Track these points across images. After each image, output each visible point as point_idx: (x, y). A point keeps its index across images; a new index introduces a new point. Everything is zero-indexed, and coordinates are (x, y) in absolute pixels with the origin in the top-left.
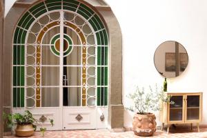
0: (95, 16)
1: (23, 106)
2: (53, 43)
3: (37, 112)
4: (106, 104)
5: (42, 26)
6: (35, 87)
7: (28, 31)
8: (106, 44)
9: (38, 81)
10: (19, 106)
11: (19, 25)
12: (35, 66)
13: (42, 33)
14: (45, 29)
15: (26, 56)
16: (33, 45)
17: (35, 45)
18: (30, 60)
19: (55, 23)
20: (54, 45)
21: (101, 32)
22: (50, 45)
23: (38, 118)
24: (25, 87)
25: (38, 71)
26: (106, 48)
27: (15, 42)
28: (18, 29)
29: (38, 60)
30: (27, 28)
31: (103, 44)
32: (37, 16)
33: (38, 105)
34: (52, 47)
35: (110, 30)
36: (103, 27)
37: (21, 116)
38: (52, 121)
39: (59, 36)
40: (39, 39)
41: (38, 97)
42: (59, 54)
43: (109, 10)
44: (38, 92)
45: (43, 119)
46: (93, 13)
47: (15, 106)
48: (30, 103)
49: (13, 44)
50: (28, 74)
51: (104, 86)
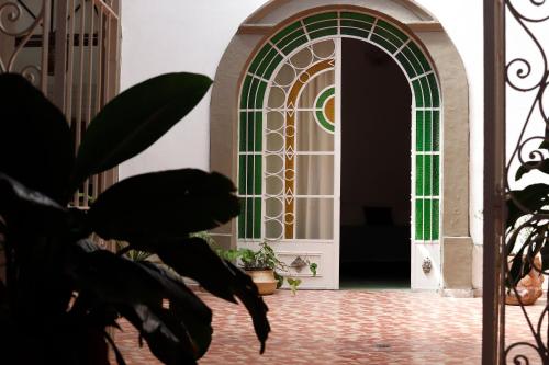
0: (411, 44)
1: (258, 235)
2: (319, 105)
3: (285, 249)
4: (435, 237)
5: (299, 71)
6: (282, 197)
7: (270, 83)
8: (436, 104)
9: (289, 184)
10: (250, 236)
11: (252, 70)
12: (283, 153)
13: (298, 85)
14: (304, 77)
15: (264, 134)
16: (279, 110)
17: (284, 110)
18: (274, 142)
19: (325, 65)
20: (323, 109)
21: (423, 79)
22: (315, 109)
23: (289, 262)
24: (264, 196)
26: (436, 114)
27: (243, 106)
28: (249, 78)
29: (290, 142)
30: (268, 77)
31: (428, 105)
32: (286, 52)
33: (289, 235)
34: (319, 113)
35: (442, 74)
36: (428, 69)
37: (250, 253)
38: (314, 267)
39: (332, 91)
40: (292, 98)
41: (289, 218)
42: (332, 128)
43: (437, 29)
44: (289, 208)
45: (298, 264)
46: (405, 39)
47: (242, 235)
48: (274, 231)
49: (240, 110)
50: (270, 169)
51: (430, 197)
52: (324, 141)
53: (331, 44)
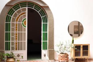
0: (42, 10)
1: (10, 50)
2: (23, 22)
3: (16, 53)
4: (46, 49)
5: (18, 14)
6: (15, 41)
7: (12, 17)
8: (47, 22)
9: (16, 39)
10: (8, 50)
11: (8, 14)
12: (15, 32)
13: (18, 17)
14: (20, 16)
15: (11, 28)
17: (15, 23)
18: (13, 30)
19: (24, 13)
20: (23, 23)
21: (44, 17)
22: (22, 23)
23: (16, 55)
24: (11, 41)
25: (16, 34)
26: (47, 24)
27: (6, 22)
28: (7, 16)
29: (16, 29)
30: (12, 15)
31: (45, 22)
32: (16, 10)
33: (16, 50)
34: (23, 24)
35: (48, 16)
36: (45, 15)
38: (22, 57)
39: (25, 19)
40: (17, 20)
41: (16, 46)
42: (25, 27)
43: (48, 7)
44: (16, 44)
45: (18, 56)
46: (41, 8)
47: (6, 50)
48: (13, 49)
49: (5, 23)
50: (12, 35)
51: (45, 41)
52: (23, 30)
53: (25, 9)
